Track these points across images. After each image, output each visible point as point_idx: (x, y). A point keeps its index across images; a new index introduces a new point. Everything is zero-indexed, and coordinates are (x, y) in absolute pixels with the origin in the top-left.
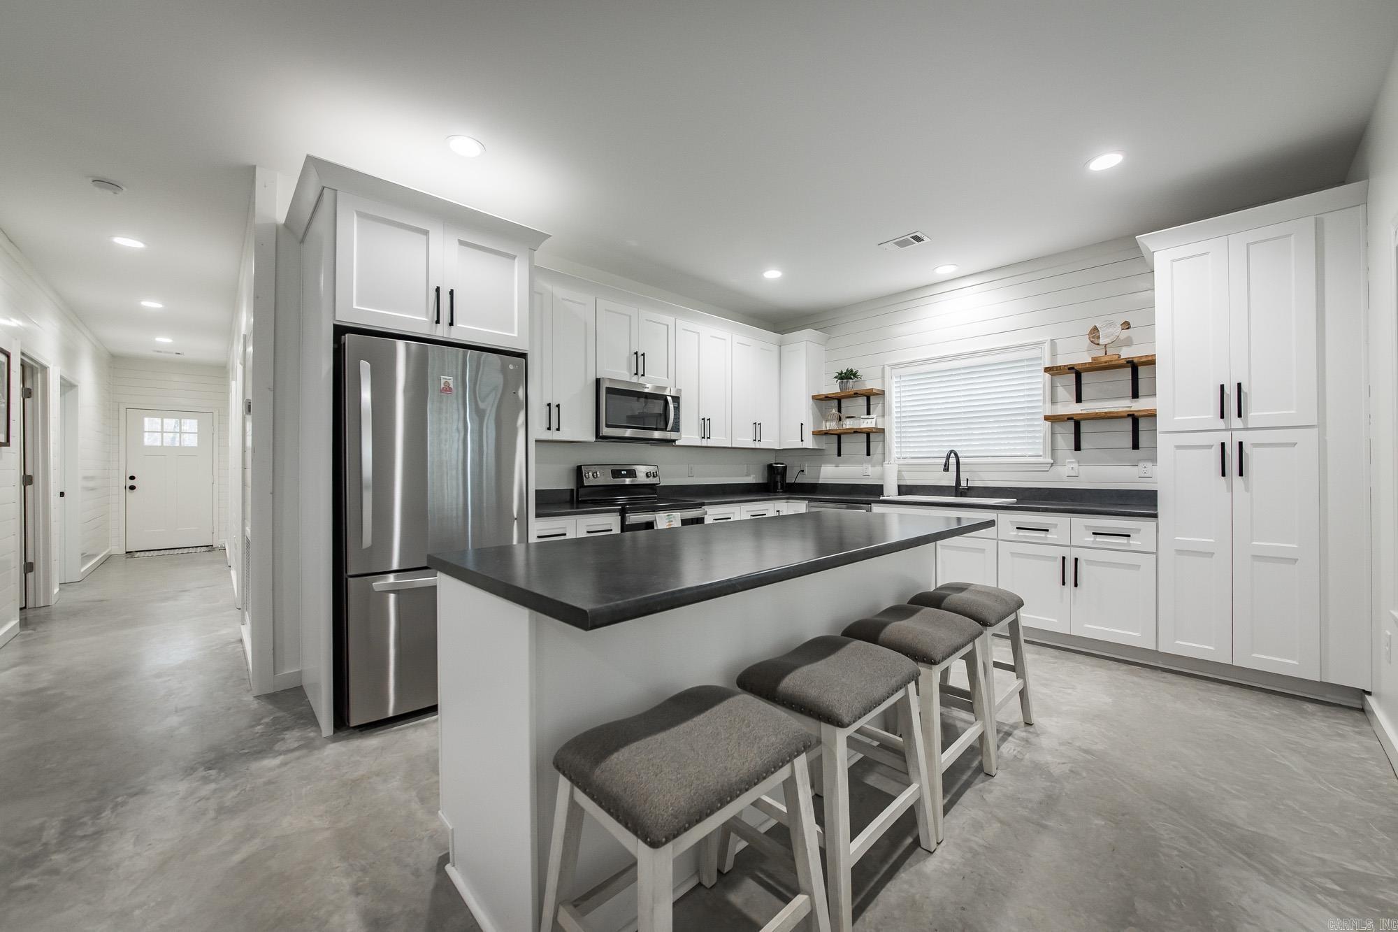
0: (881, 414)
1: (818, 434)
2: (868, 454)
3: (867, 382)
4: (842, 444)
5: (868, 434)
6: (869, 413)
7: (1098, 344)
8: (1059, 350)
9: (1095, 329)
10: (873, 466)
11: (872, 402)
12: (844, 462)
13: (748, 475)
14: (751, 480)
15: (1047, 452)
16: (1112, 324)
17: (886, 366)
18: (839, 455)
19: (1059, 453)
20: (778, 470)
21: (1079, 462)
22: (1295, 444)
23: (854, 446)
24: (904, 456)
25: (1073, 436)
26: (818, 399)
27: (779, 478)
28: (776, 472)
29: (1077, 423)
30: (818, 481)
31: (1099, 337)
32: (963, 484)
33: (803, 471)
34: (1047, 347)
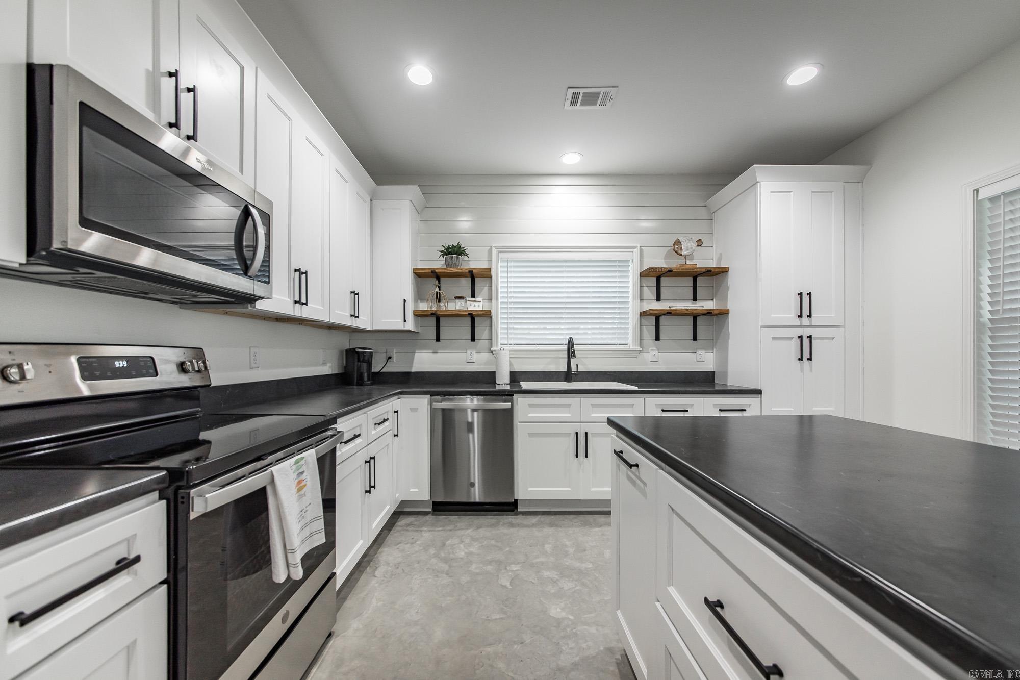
0: (486, 297)
1: (418, 315)
2: (473, 339)
3: (471, 263)
4: (441, 328)
5: (472, 317)
6: (473, 296)
7: (681, 255)
8: (645, 256)
9: (678, 242)
10: (478, 352)
11: (477, 285)
12: (445, 348)
13: (324, 364)
14: (327, 369)
15: (637, 341)
16: (691, 240)
17: (493, 248)
18: (438, 339)
19: (645, 342)
20: (364, 356)
21: (658, 350)
22: (833, 338)
23: (456, 331)
24: (510, 342)
25: (654, 328)
26: (419, 274)
27: (365, 366)
28: (361, 359)
29: (657, 317)
30: (411, 369)
31: (681, 249)
32: (574, 369)
33: (390, 358)
34: (637, 251)
